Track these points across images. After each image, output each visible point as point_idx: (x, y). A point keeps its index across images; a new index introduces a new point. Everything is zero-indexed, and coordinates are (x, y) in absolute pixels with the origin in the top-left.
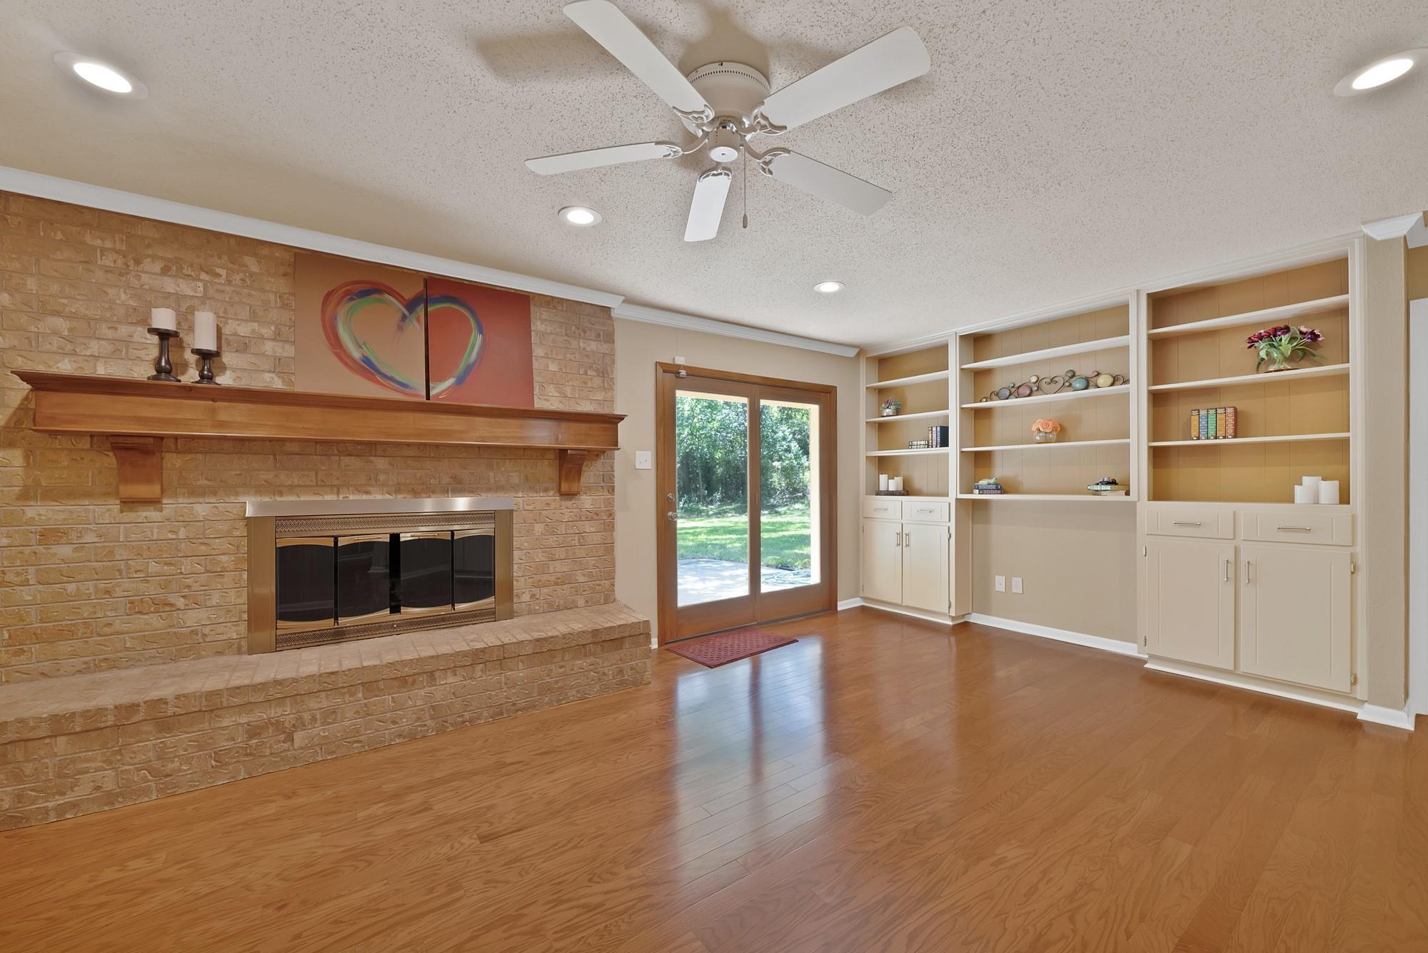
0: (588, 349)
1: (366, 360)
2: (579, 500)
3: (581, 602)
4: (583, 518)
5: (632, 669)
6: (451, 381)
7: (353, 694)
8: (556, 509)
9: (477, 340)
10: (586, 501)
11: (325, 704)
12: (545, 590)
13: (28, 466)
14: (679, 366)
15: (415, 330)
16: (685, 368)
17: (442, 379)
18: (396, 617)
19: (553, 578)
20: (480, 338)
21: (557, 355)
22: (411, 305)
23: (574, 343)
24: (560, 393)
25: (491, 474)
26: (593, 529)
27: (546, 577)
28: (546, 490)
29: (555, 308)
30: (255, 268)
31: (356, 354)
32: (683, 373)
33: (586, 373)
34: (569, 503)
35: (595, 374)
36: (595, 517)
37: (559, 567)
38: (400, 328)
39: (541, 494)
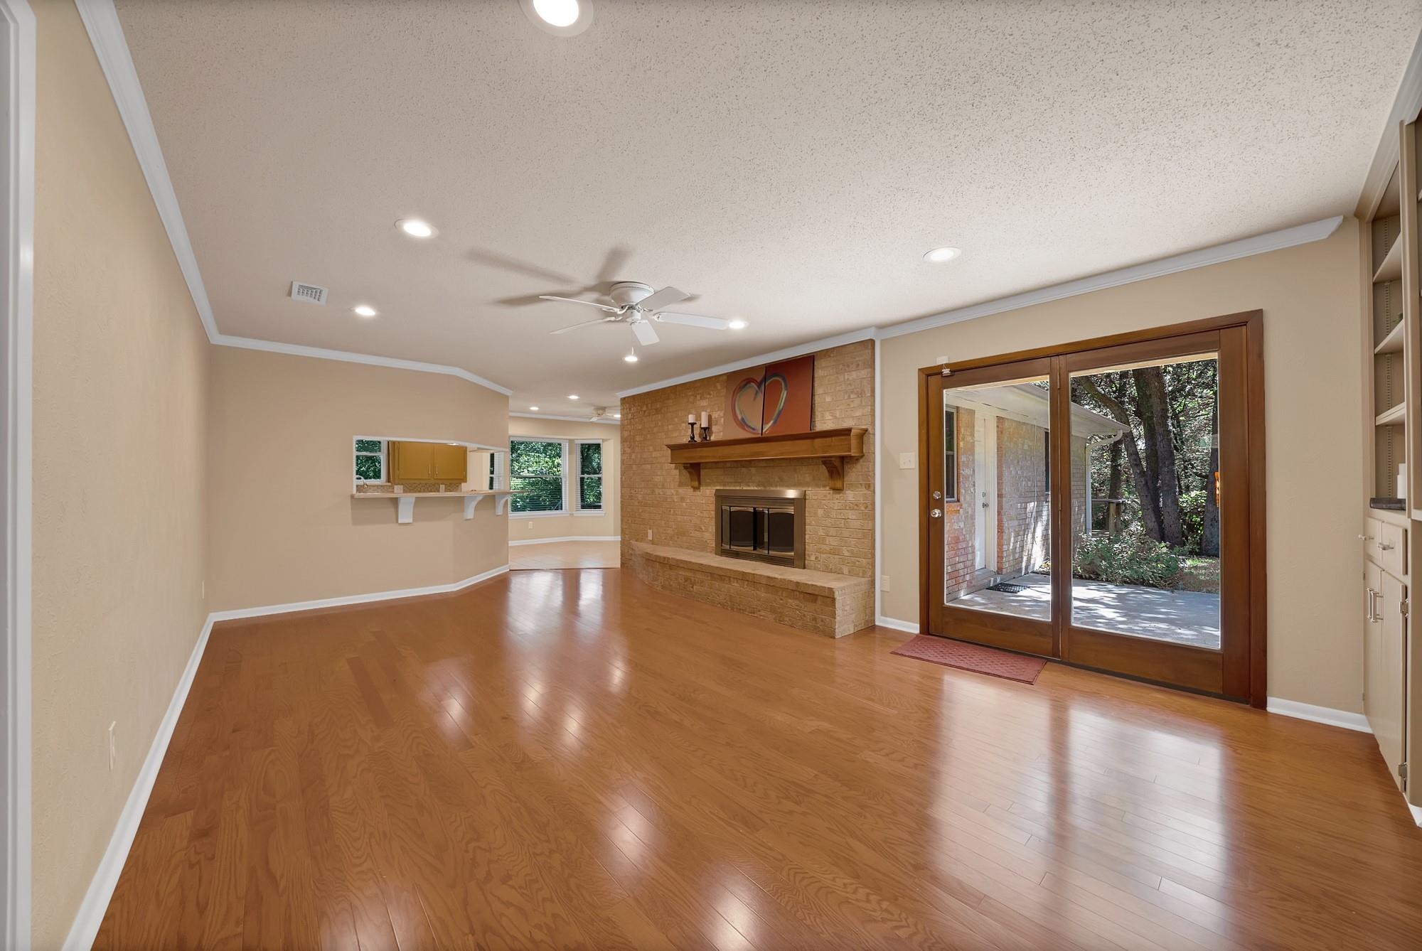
0: (851, 379)
1: (743, 419)
2: (845, 494)
3: (846, 571)
4: (847, 508)
5: (822, 621)
6: (772, 422)
8: (830, 500)
9: (784, 394)
10: (850, 495)
12: (824, 556)
13: (680, 475)
14: (941, 367)
15: (761, 396)
16: (947, 366)
17: (767, 423)
18: (755, 552)
19: (828, 549)
20: (786, 392)
21: (831, 389)
22: (759, 386)
23: (841, 378)
24: (832, 416)
25: (796, 476)
26: (854, 517)
27: (824, 547)
28: (824, 486)
29: (830, 356)
30: (719, 388)
31: (740, 418)
32: (946, 371)
33: (849, 398)
34: (838, 496)
35: (856, 396)
36: (856, 507)
37: (833, 542)
38: (755, 398)
39: (822, 489)
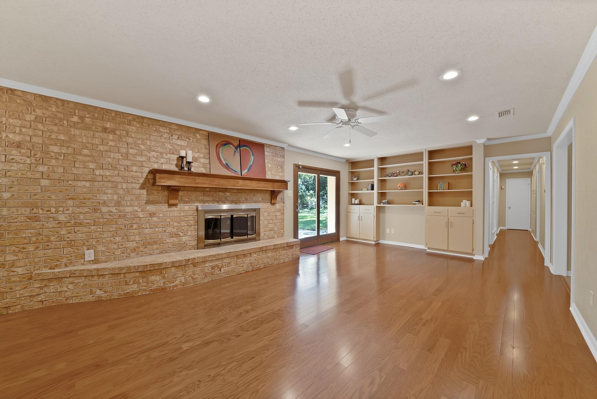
0: (278, 160)
1: (227, 164)
2: (276, 205)
3: (276, 237)
4: (277, 211)
5: (295, 254)
6: (247, 170)
7: (234, 259)
8: (270, 208)
9: (252, 158)
10: (278, 206)
11: (228, 261)
12: (267, 232)
13: (147, 195)
14: (300, 165)
15: (238, 154)
16: (301, 165)
17: (244, 170)
18: (232, 239)
19: (269, 229)
20: (253, 157)
21: (271, 162)
22: (236, 148)
23: (275, 158)
24: (271, 173)
25: (254, 198)
26: (279, 215)
27: (267, 229)
28: (268, 203)
29: (270, 148)
30: (199, 137)
31: (224, 163)
32: (301, 167)
33: (278, 167)
34: (273, 207)
35: (280, 168)
36: (280, 211)
37: (271, 226)
38: (234, 155)
39: (267, 204)
